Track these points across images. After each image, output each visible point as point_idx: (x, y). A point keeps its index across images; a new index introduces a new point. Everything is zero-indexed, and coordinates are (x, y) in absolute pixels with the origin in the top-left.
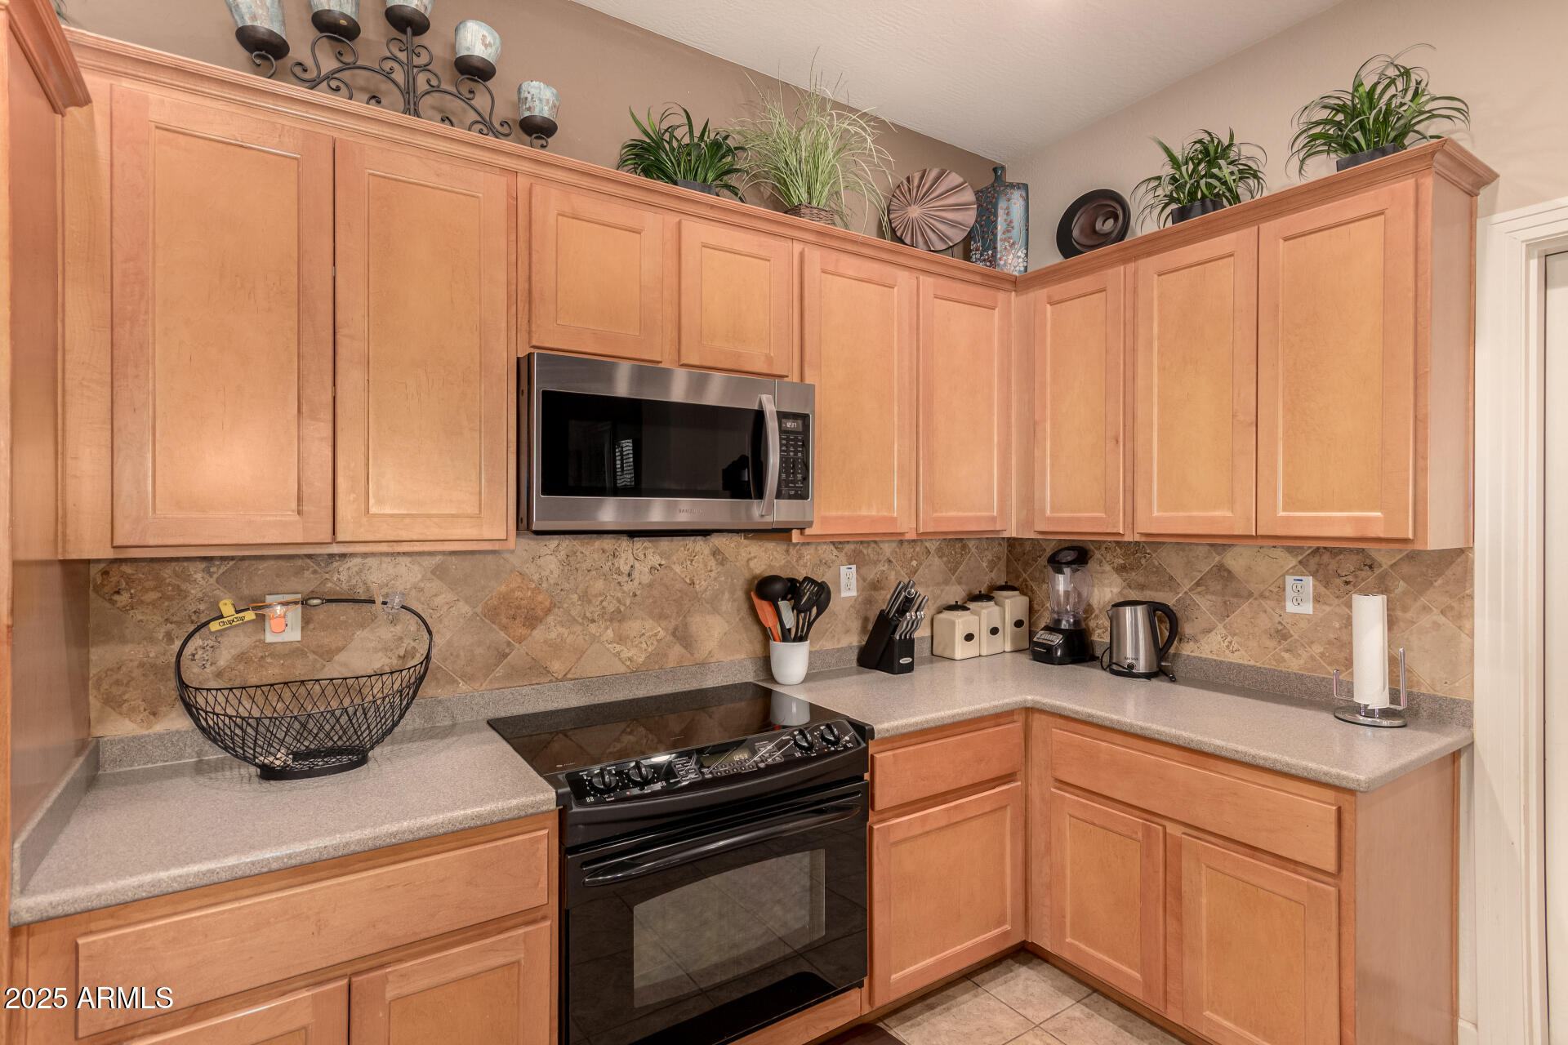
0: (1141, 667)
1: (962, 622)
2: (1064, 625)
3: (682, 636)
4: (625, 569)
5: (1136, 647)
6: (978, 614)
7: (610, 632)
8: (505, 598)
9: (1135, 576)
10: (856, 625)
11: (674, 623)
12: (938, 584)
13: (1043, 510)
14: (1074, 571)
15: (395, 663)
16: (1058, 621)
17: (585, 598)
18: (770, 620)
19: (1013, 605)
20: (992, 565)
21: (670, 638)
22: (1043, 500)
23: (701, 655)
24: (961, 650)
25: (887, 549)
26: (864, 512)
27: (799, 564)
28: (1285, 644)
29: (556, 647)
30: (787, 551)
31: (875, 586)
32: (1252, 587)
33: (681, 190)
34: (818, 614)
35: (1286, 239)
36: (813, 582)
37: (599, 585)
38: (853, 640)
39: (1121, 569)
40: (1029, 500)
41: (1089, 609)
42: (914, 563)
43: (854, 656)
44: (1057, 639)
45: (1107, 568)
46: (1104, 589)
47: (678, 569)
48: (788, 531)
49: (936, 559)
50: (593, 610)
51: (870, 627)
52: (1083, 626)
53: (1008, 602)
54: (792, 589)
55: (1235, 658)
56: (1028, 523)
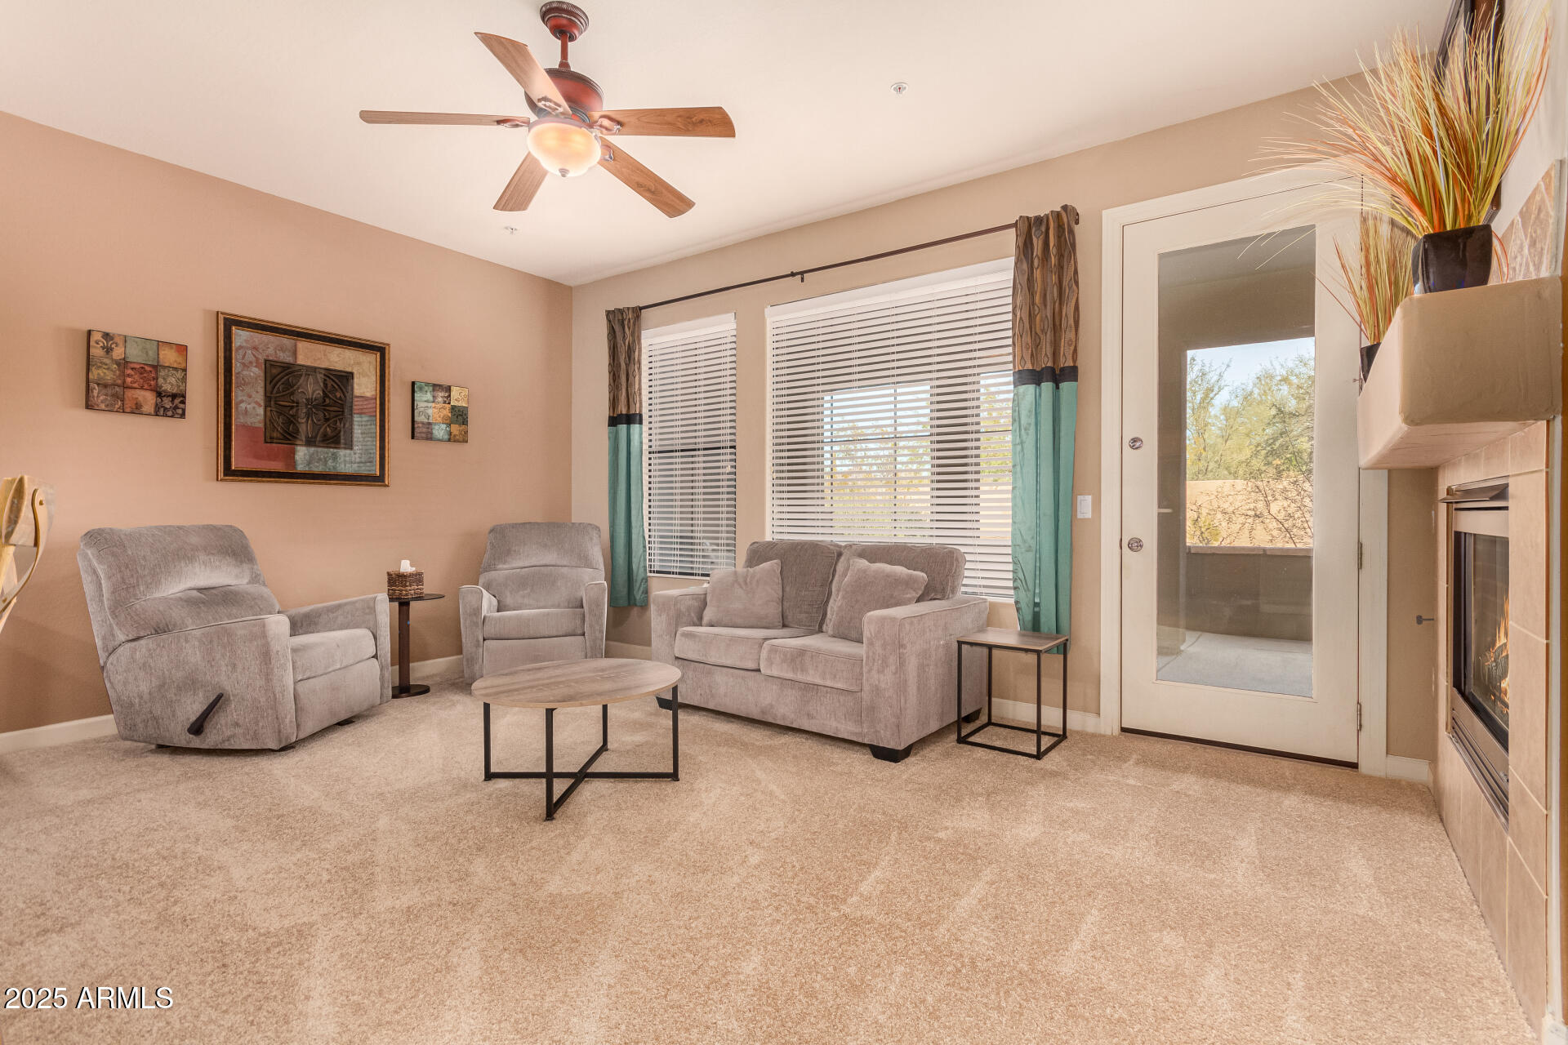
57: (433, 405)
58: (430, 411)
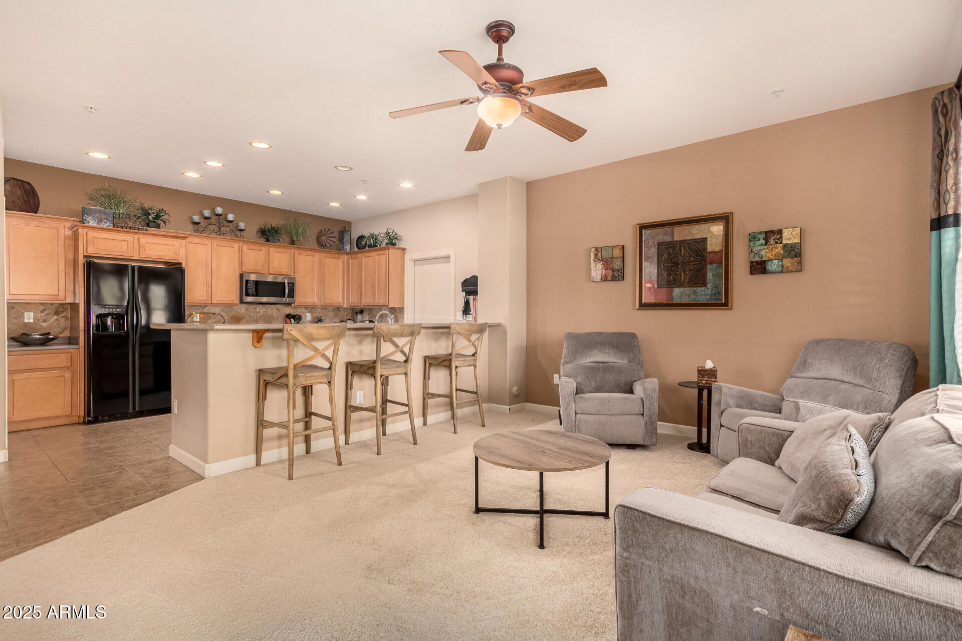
4: (258, 311)
8: (234, 316)
9: (370, 315)
12: (332, 318)
17: (250, 317)
26: (309, 301)
27: (298, 312)
30: (292, 309)
31: (316, 318)
33: (270, 243)
35: (380, 255)
37: (253, 314)
45: (367, 314)
47: (269, 312)
48: (291, 304)
50: (252, 319)
54: (294, 317)
56: (349, 304)
57: (766, 247)
58: (763, 253)
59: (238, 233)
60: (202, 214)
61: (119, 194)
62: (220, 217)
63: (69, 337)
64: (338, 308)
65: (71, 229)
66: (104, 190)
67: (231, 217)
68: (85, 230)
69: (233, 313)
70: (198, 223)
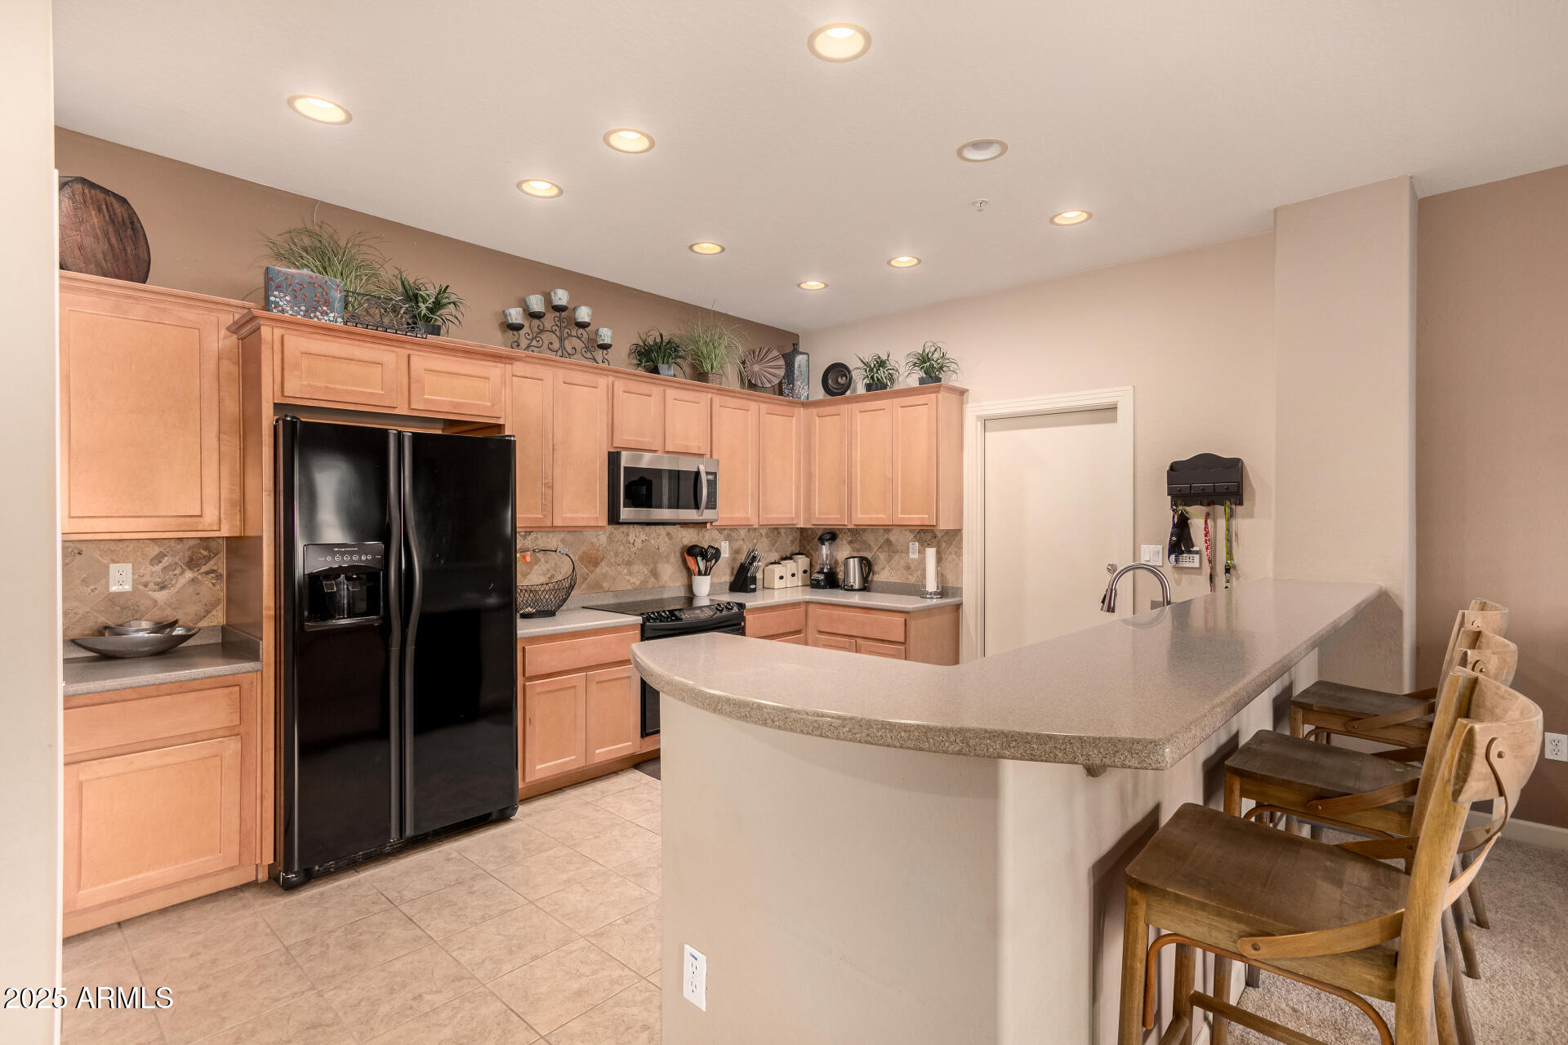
0: (857, 586)
1: (778, 570)
2: (825, 570)
3: (655, 574)
4: (632, 541)
5: (855, 579)
6: (785, 566)
7: (626, 571)
8: (585, 553)
9: (855, 545)
10: (728, 571)
11: (651, 567)
12: (766, 552)
13: (815, 514)
14: (830, 544)
15: (547, 580)
16: (823, 569)
17: (616, 554)
18: (693, 567)
19: (802, 562)
20: (793, 542)
21: (649, 574)
22: (815, 510)
23: (661, 584)
24: (778, 584)
25: (743, 533)
26: (737, 515)
27: (705, 539)
28: (909, 572)
29: (605, 576)
30: (698, 534)
31: (737, 552)
32: (899, 548)
34: (716, 562)
35: (901, 407)
36: (713, 547)
37: (622, 548)
38: (727, 578)
39: (850, 543)
40: (809, 508)
41: (836, 562)
42: (755, 541)
43: (728, 587)
44: (821, 577)
45: (845, 542)
46: (843, 551)
48: (706, 523)
49: (766, 540)
50: (619, 560)
51: (735, 572)
52: (834, 570)
53: (800, 561)
54: (703, 551)
55: (892, 580)
56: (808, 520)
59: (599, 354)
60: (524, 305)
61: (342, 244)
62: (564, 314)
63: (223, 627)
64: (777, 529)
65: (234, 333)
66: (311, 234)
67: (584, 314)
68: (278, 332)
69: (584, 548)
70: (516, 328)
